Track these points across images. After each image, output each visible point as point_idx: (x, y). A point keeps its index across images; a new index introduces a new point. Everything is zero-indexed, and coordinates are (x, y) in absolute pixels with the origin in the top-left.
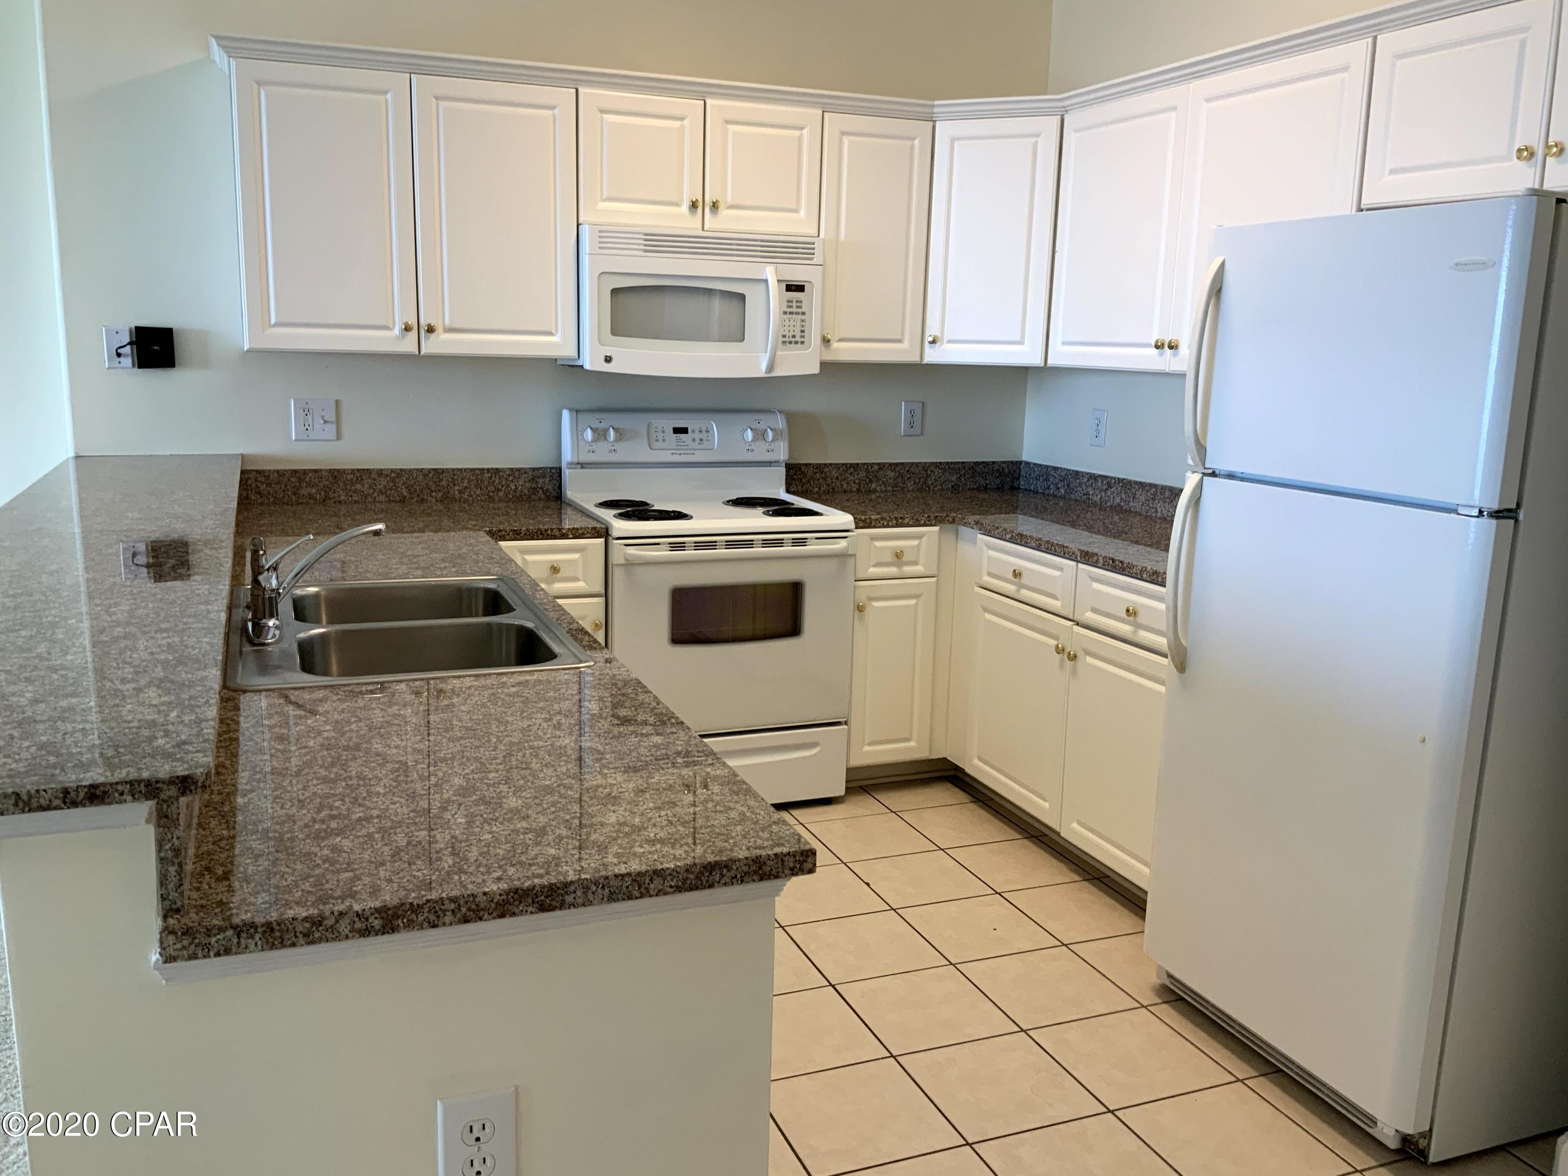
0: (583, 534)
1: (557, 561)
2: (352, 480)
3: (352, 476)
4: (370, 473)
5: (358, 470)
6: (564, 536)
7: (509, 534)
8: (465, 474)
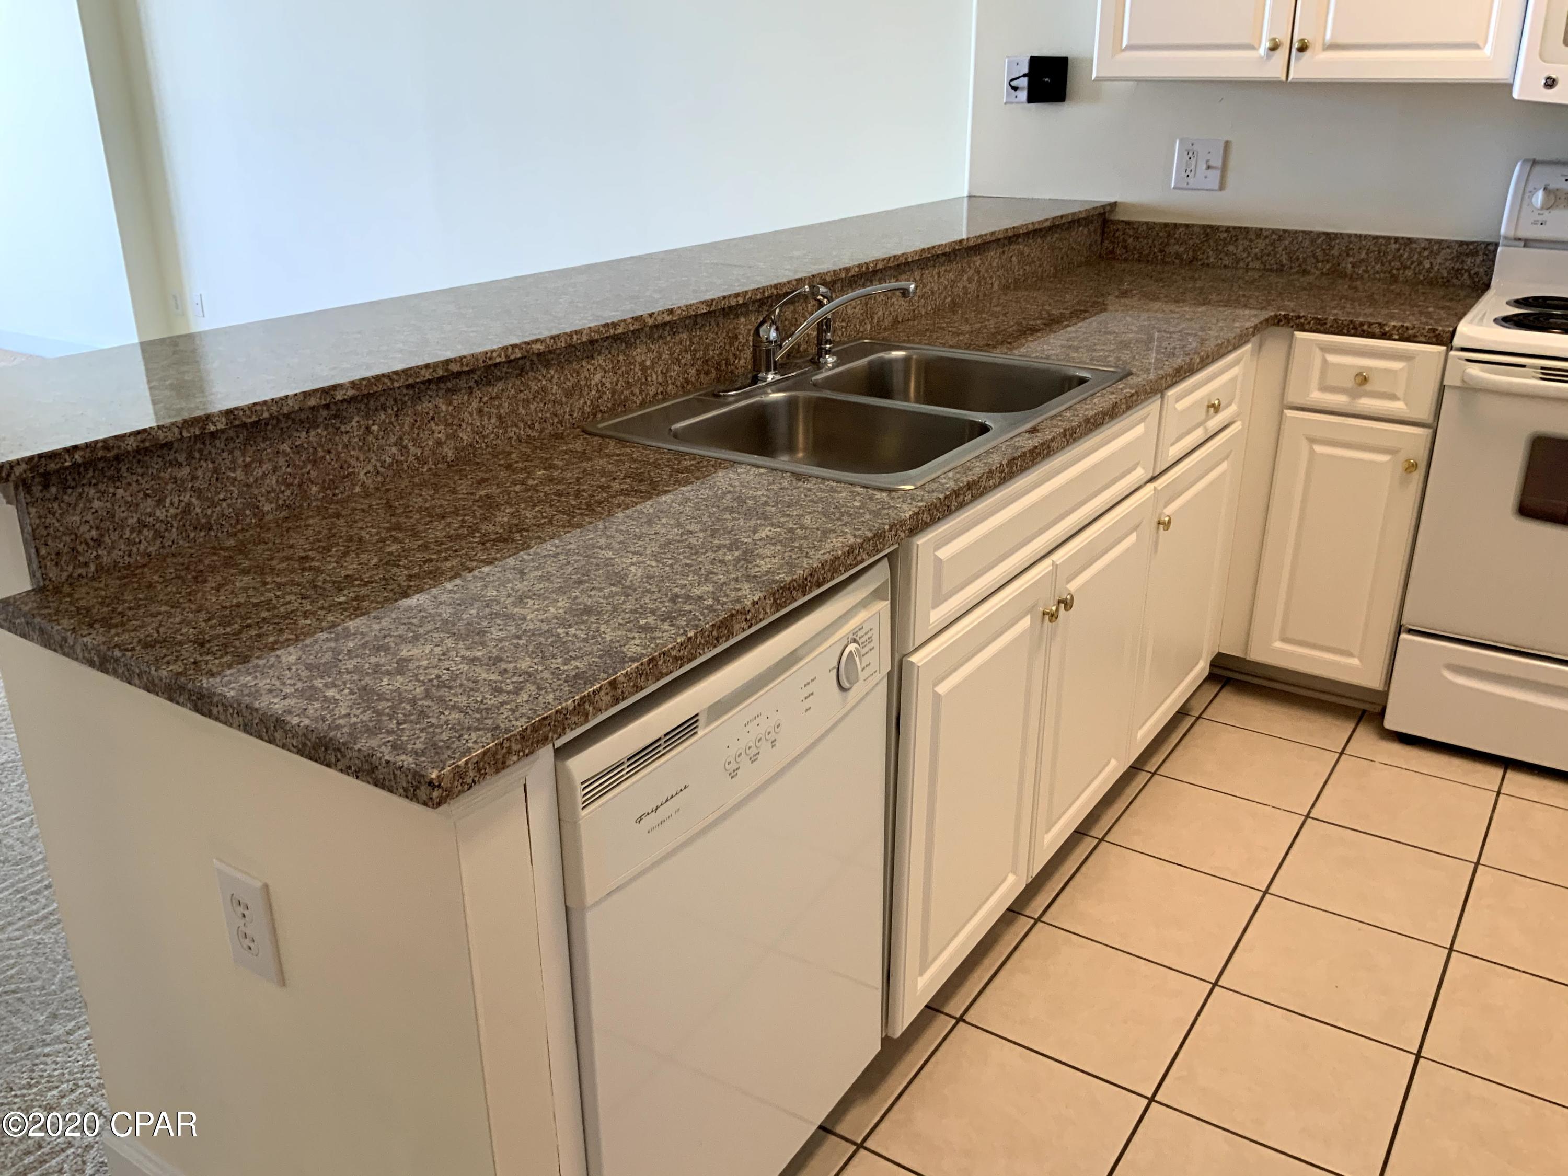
0: (1415, 336)
1: (1370, 369)
2: (1225, 239)
3: (1225, 235)
4: (1247, 232)
5: (1234, 228)
6: (1385, 336)
7: (1309, 323)
8: (1364, 243)
